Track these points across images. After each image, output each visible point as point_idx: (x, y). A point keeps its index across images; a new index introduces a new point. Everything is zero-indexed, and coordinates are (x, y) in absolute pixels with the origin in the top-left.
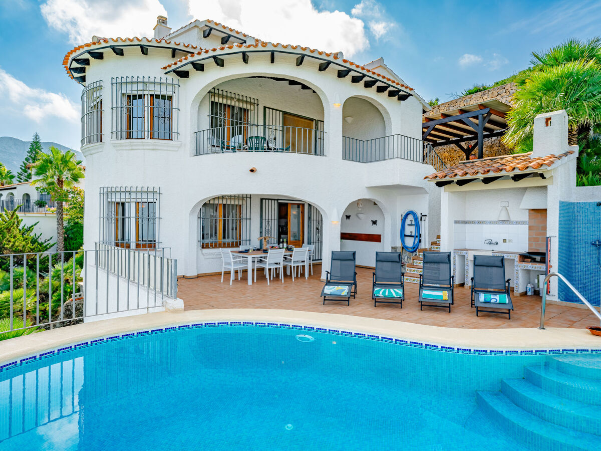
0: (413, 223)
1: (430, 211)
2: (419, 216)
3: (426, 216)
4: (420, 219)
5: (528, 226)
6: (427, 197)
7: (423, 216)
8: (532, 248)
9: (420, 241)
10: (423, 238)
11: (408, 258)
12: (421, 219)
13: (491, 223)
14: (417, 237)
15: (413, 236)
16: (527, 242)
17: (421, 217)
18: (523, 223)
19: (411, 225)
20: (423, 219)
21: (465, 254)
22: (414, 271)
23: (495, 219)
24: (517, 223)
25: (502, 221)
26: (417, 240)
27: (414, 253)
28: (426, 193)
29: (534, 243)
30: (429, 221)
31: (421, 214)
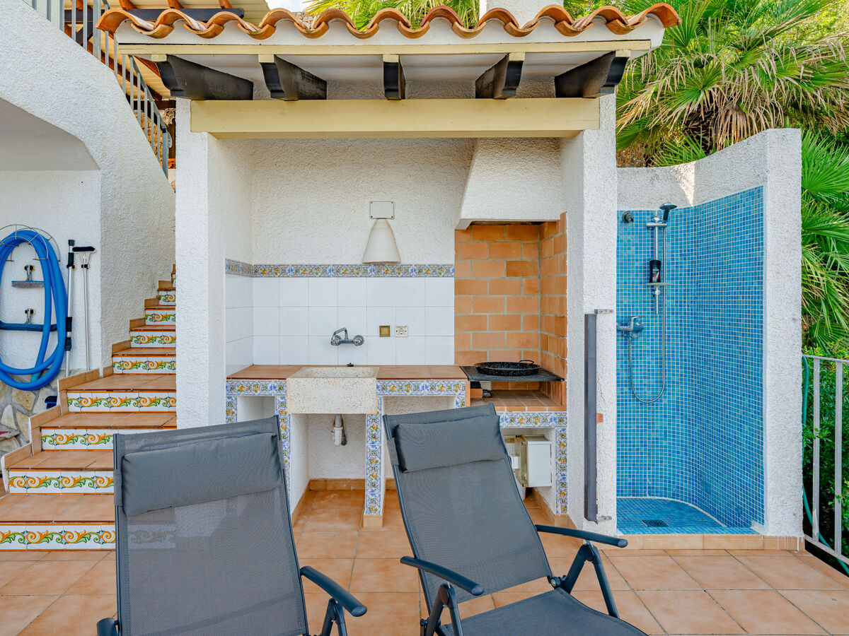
0: (38, 275)
1: (106, 233)
2: (63, 251)
3: (91, 249)
4: (64, 261)
5: (452, 280)
6: (93, 179)
7: (76, 249)
8: (467, 349)
9: (67, 344)
10: (78, 335)
11: (15, 410)
12: (71, 264)
13: (339, 271)
14: (53, 328)
15: (38, 328)
16: (450, 329)
17: (71, 256)
18: (436, 271)
19: (29, 284)
20: (78, 262)
21: (273, 393)
22: (44, 482)
23: (353, 258)
24: (421, 271)
25: (375, 264)
26: (54, 341)
27: (45, 393)
28: (92, 164)
29: (471, 333)
30: (104, 270)
31: (71, 242)
